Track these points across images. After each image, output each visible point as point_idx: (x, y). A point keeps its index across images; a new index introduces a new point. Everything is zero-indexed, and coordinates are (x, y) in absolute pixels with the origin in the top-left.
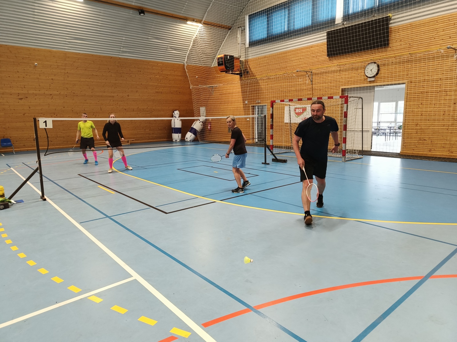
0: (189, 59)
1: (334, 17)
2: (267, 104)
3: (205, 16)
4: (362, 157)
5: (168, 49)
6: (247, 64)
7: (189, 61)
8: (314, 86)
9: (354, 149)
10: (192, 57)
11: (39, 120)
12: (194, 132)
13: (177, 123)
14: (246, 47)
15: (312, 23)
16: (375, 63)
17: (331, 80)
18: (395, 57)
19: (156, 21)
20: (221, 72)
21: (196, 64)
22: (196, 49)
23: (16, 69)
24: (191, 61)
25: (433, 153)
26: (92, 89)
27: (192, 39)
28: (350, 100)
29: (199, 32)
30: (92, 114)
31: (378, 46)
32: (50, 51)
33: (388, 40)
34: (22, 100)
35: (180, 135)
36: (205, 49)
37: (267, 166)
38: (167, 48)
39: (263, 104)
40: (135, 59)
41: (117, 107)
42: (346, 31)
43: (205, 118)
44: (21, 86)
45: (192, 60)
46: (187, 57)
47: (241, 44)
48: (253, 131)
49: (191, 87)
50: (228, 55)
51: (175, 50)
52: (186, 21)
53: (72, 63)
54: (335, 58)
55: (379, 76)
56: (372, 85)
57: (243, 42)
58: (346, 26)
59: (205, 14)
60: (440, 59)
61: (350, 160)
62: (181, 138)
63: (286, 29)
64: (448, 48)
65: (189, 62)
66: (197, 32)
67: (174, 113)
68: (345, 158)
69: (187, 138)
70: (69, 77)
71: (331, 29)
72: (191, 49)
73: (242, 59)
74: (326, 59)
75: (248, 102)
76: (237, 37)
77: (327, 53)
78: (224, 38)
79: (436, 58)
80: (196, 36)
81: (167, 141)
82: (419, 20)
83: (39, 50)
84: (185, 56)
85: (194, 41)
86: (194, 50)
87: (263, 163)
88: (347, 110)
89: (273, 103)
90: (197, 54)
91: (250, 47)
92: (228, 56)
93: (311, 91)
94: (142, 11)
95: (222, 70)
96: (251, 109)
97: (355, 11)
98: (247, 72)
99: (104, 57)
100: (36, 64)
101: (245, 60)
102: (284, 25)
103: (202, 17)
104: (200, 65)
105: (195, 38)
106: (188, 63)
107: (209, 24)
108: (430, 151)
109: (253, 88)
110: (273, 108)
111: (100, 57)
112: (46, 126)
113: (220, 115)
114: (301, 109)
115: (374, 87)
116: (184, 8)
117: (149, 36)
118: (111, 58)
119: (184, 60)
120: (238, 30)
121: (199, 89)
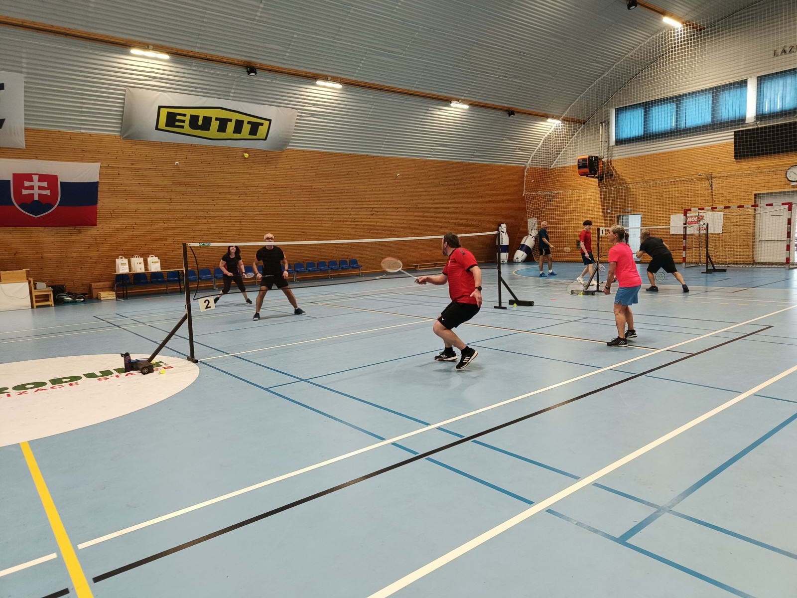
1: (744, 117)
3: (566, 112)
6: (611, 165)
8: (714, 191)
10: (536, 158)
12: (526, 249)
14: (611, 145)
15: (713, 121)
20: (581, 175)
22: (547, 149)
27: (542, 137)
29: (555, 129)
32: (413, 160)
34: (373, 215)
35: (508, 254)
38: (516, 149)
40: (482, 164)
45: (535, 161)
47: (604, 142)
49: (524, 193)
51: (522, 150)
52: (547, 118)
53: (427, 172)
54: (744, 160)
57: (608, 140)
58: (760, 126)
59: (566, 109)
62: (509, 258)
63: (673, 127)
66: (552, 130)
67: (500, 227)
69: (517, 258)
71: (739, 129)
72: (539, 149)
73: (605, 160)
74: (732, 161)
75: (612, 211)
77: (733, 154)
80: (549, 134)
83: (405, 160)
84: (529, 156)
86: (543, 150)
91: (615, 146)
92: (594, 157)
93: (710, 197)
94: (511, 112)
95: (583, 174)
96: (616, 219)
97: (772, 111)
98: (611, 175)
99: (457, 163)
100: (399, 174)
101: (608, 162)
102: (671, 122)
106: (532, 165)
107: (572, 121)
109: (620, 194)
111: (452, 163)
116: (550, 105)
117: (504, 137)
118: (462, 163)
119: (527, 162)
120: (601, 126)
121: (537, 197)
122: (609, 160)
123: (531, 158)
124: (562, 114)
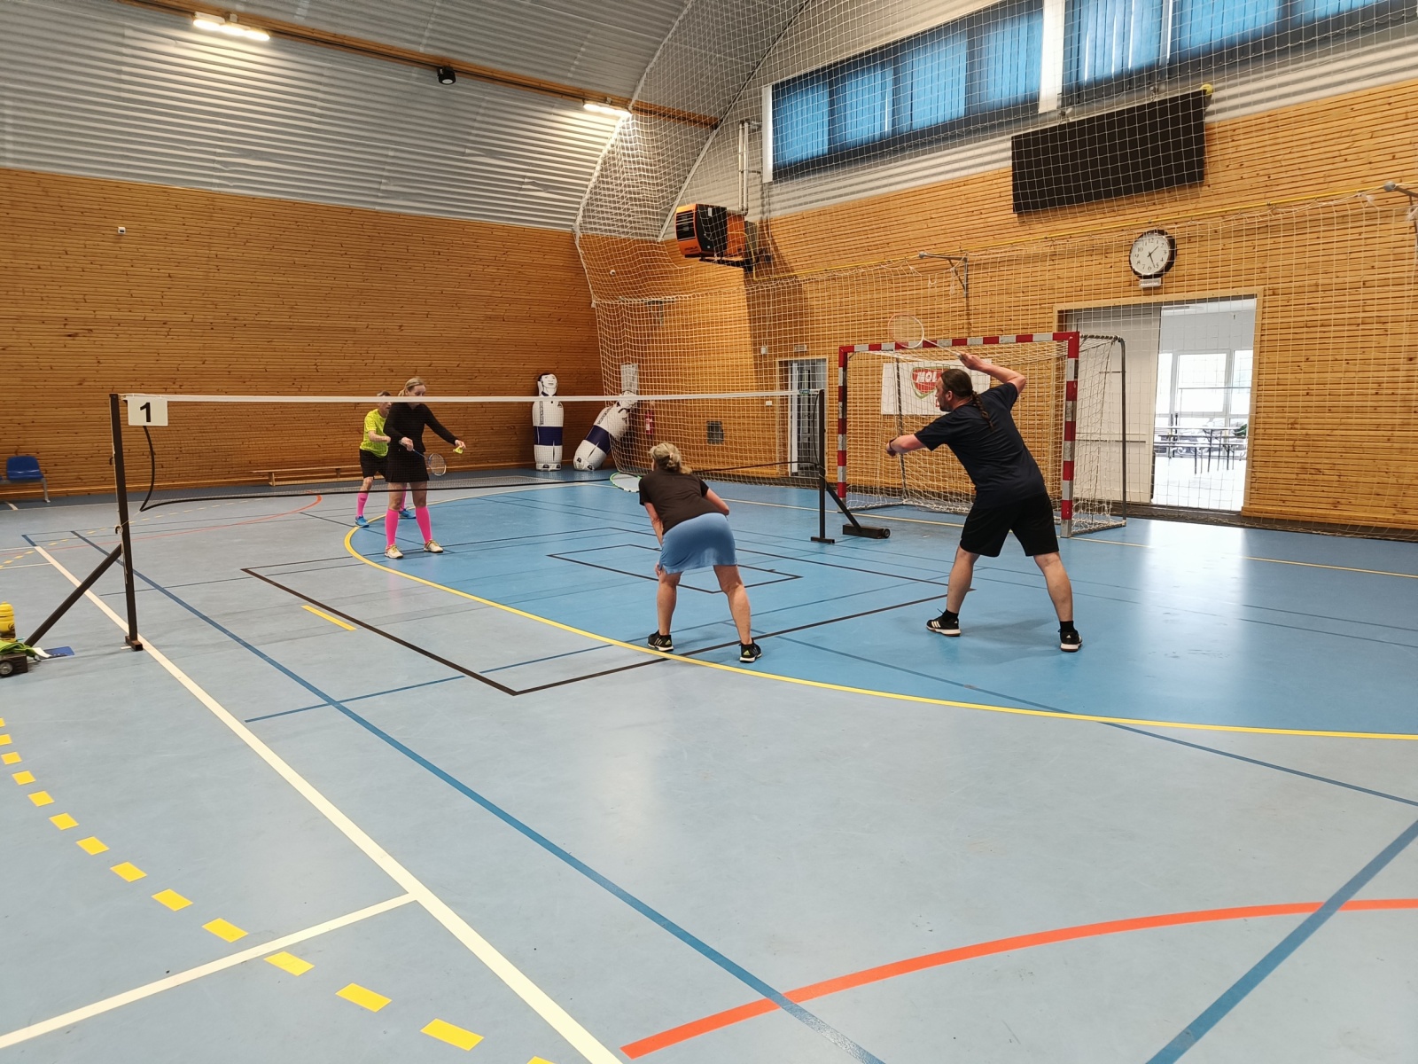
0: (589, 217)
1: (1036, 92)
2: (827, 357)
3: (639, 88)
4: (1123, 522)
5: (523, 187)
6: (768, 233)
7: (590, 223)
8: (972, 301)
9: (1098, 497)
10: (598, 212)
11: (126, 401)
12: (603, 439)
13: (549, 411)
14: (764, 182)
15: (968, 111)
16: (1162, 232)
17: (1026, 285)
18: (1224, 214)
19: (488, 101)
20: (687, 256)
21: (610, 231)
22: (610, 186)
23: (60, 244)
24: (595, 223)
25: (1345, 513)
26: (292, 308)
27: (598, 156)
28: (1084, 345)
29: (620, 134)
30: (291, 383)
31: (1169, 182)
32: (165, 191)
33: (1201, 164)
34: (77, 338)
35: (558, 449)
36: (638, 187)
37: (828, 548)
38: (523, 183)
39: (816, 357)
40: (424, 217)
41: (365, 361)
42: (1072, 135)
43: (636, 398)
44: (75, 296)
45: (599, 219)
46: (584, 211)
47: (749, 172)
48: (785, 438)
49: (594, 301)
50: (707, 206)
51: (546, 188)
52: (581, 100)
53: (231, 228)
54: (1037, 216)
55: (1173, 272)
56: (1153, 299)
57: (756, 168)
58: (1071, 120)
59: (639, 80)
60: (1364, 223)
61: (1085, 532)
62: (563, 459)
63: (887, 128)
64: (1388, 189)
65: (588, 226)
66: (615, 136)
67: (539, 383)
68: (1070, 524)
69: (579, 460)
70: (221, 271)
71: (1024, 130)
72: (595, 187)
73: (753, 218)
74: (1012, 221)
75: (770, 349)
76: (736, 151)
77: (1012, 202)
78: (698, 155)
79: (1350, 219)
80: (610, 148)
81: (519, 467)
82: (1298, 104)
83: (130, 188)
84: (577, 206)
85: (605, 163)
86: (604, 189)
87: (813, 539)
88: (1076, 377)
89: (846, 354)
90: (614, 202)
91: (776, 183)
92: (710, 210)
93: (965, 317)
94: (446, 72)
95: (689, 252)
96: (777, 371)
97: (1099, 75)
98: (768, 258)
99: (329, 209)
100: (123, 228)
101: (761, 222)
102: (882, 117)
103: (632, 90)
104: (623, 236)
105: (609, 152)
106: (587, 229)
107: (651, 112)
108: (1336, 505)
109: (785, 308)
110: (845, 369)
111: (315, 208)
112: (149, 420)
113: (681, 390)
114: (932, 372)
115: (1158, 306)
116: (576, 63)
117: (466, 147)
118: (351, 211)
119: (575, 221)
120: (740, 131)
121: (617, 310)
122: (765, 221)
123: (581, 209)
124: (632, 93)
